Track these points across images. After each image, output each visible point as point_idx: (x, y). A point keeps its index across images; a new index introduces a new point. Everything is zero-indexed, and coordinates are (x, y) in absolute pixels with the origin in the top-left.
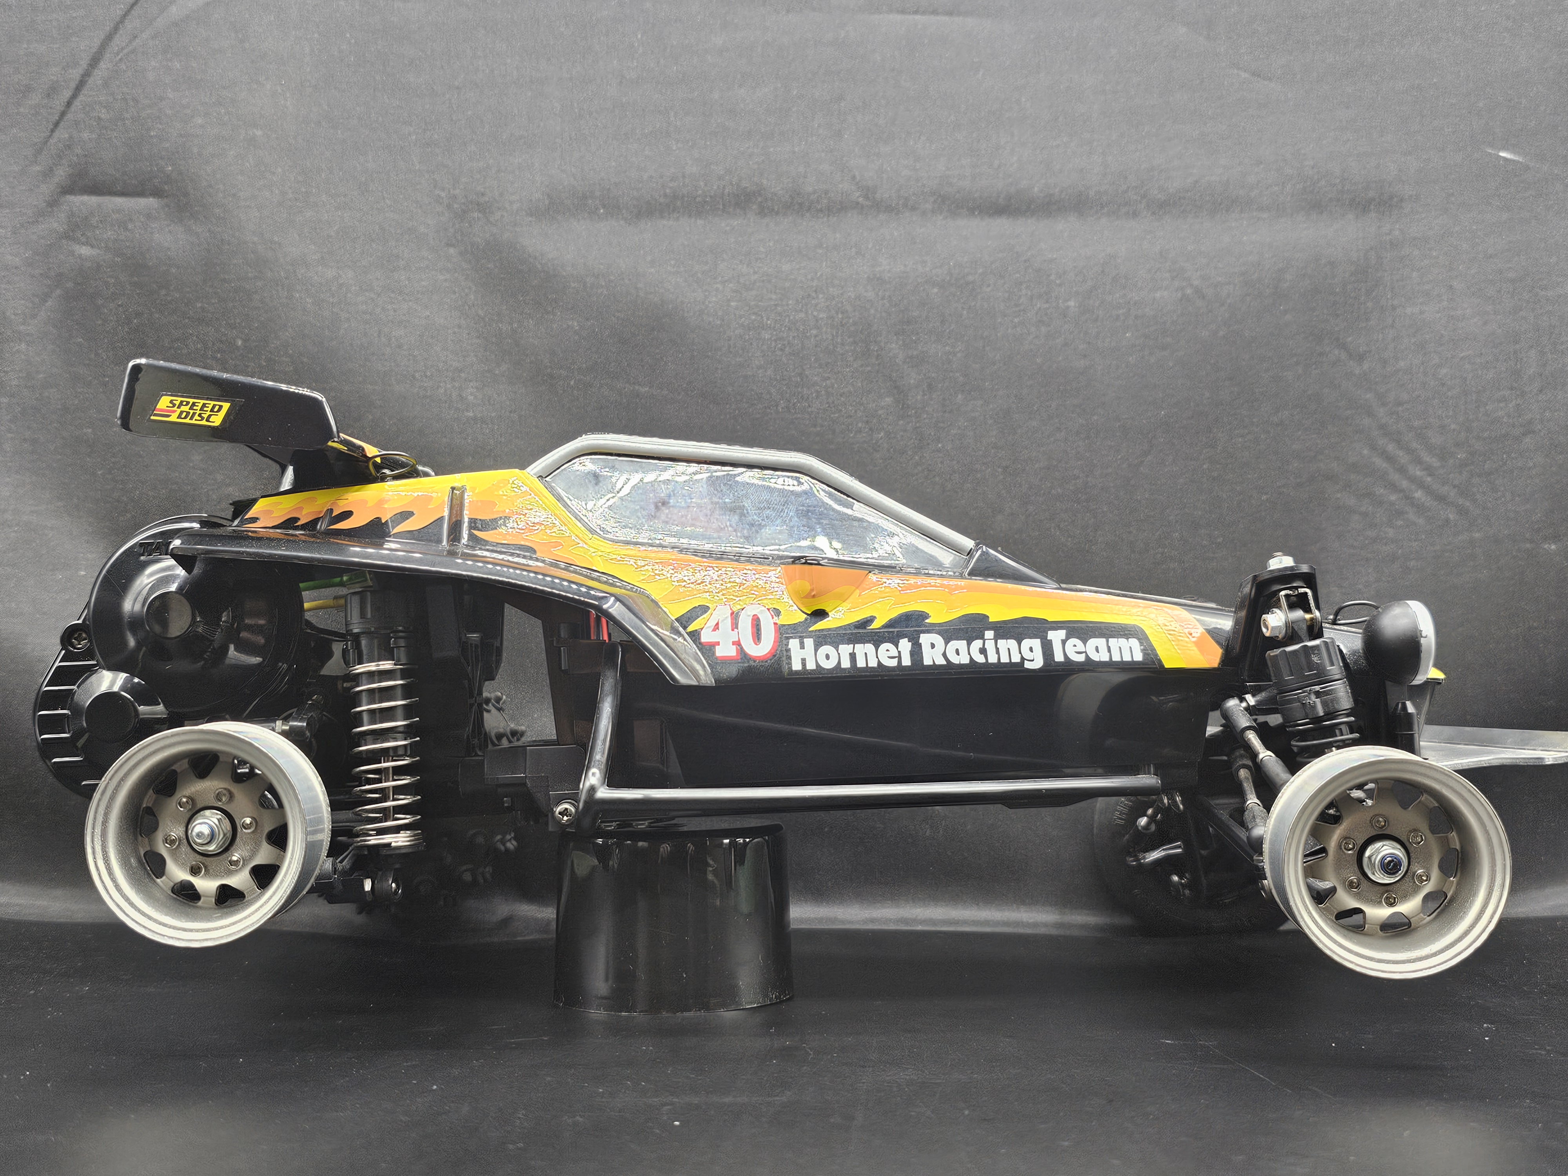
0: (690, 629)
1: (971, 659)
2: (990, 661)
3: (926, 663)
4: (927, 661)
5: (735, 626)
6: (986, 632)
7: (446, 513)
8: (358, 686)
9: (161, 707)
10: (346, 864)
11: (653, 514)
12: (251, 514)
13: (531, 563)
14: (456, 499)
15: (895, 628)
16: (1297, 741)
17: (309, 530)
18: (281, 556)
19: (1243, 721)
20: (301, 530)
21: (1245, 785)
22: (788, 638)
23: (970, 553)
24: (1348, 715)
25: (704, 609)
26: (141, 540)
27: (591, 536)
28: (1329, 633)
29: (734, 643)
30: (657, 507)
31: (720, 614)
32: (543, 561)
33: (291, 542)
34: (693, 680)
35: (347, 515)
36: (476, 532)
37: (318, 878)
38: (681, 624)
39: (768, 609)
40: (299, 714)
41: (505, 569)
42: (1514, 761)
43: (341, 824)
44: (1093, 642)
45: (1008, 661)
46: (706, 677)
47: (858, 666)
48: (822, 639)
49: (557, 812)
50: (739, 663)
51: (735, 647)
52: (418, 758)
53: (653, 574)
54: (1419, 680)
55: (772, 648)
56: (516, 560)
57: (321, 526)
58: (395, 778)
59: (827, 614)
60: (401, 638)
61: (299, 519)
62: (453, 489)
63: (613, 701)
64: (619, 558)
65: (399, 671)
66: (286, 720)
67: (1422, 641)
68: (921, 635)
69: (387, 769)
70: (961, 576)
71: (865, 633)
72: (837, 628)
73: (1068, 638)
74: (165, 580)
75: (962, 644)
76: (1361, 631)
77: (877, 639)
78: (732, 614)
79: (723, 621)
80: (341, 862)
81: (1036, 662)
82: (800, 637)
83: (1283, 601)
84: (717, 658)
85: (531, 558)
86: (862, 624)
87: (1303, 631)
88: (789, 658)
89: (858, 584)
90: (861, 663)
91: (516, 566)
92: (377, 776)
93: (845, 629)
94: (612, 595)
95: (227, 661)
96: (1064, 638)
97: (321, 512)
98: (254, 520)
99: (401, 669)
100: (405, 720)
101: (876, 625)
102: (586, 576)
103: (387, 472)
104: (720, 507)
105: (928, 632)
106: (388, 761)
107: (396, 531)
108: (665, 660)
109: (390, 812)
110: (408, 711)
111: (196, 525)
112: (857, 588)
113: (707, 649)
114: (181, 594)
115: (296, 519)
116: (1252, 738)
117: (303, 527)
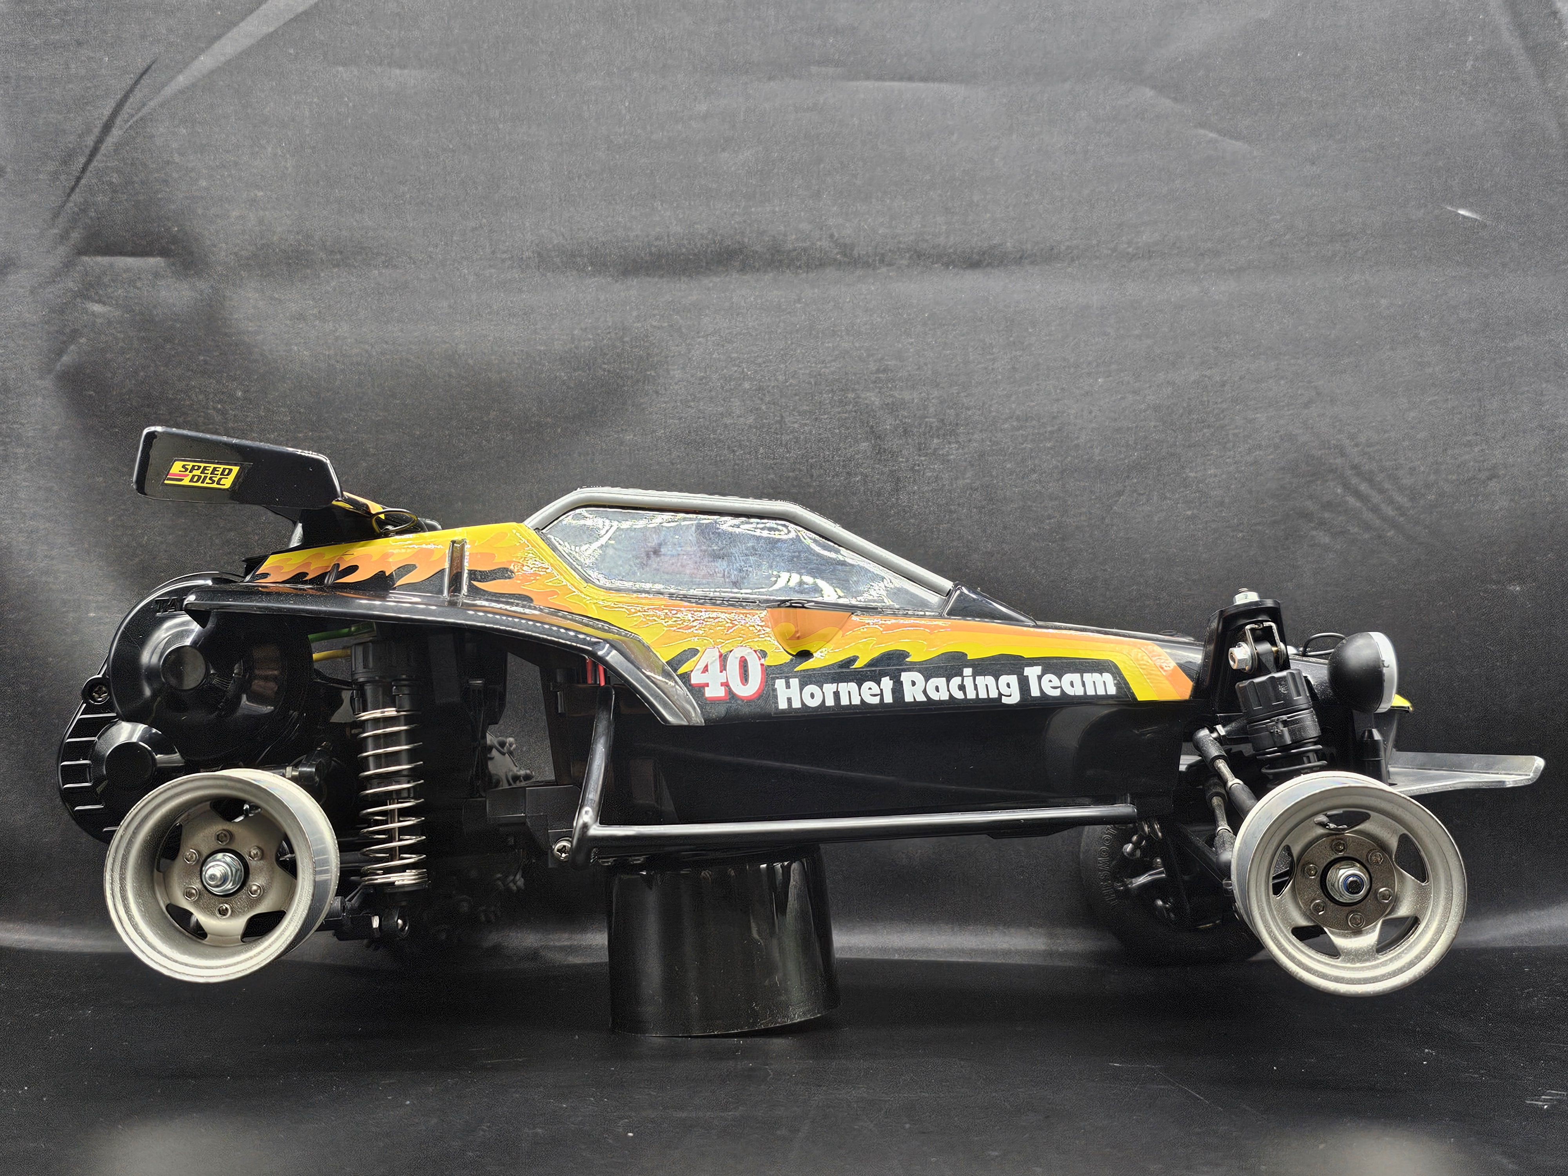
0: (680, 671)
1: (951, 695)
2: (969, 697)
3: (906, 700)
4: (908, 698)
5: (723, 668)
6: (965, 669)
7: (447, 566)
8: (365, 733)
9: (177, 756)
10: (354, 901)
11: (645, 562)
12: (261, 570)
13: (527, 611)
14: (457, 552)
15: (877, 667)
16: (1266, 769)
17: (317, 584)
18: (289, 610)
19: (1214, 751)
20: (310, 584)
21: (1217, 812)
22: (774, 679)
23: (949, 594)
24: (1315, 743)
25: (694, 652)
26: (158, 597)
27: (585, 584)
28: (1294, 665)
29: (722, 684)
30: (648, 556)
31: (710, 657)
32: (541, 610)
33: (299, 596)
34: (683, 720)
35: (353, 569)
36: (475, 583)
37: (329, 915)
38: (672, 667)
39: (755, 651)
40: (308, 760)
41: (504, 618)
42: (1477, 784)
43: (350, 865)
44: (1068, 677)
45: (986, 697)
46: (697, 719)
47: (842, 704)
48: (807, 679)
49: (556, 849)
50: (728, 703)
51: (723, 688)
52: (422, 800)
53: (644, 620)
54: (1384, 708)
55: (759, 689)
56: (514, 608)
57: (329, 580)
58: (401, 819)
59: (812, 654)
60: (405, 686)
61: (307, 574)
62: (454, 542)
63: (606, 741)
64: (612, 605)
65: (403, 717)
66: (296, 766)
67: (1385, 670)
68: (902, 674)
69: (393, 810)
70: (940, 616)
71: (848, 672)
72: (821, 668)
73: (1044, 673)
74: (181, 635)
75: (941, 682)
76: (1327, 661)
77: (859, 678)
78: (721, 656)
79: (712, 663)
80: (350, 900)
81: (1013, 697)
82: (786, 677)
83: (1249, 635)
84: (706, 699)
85: (530, 607)
86: (845, 663)
87: (1270, 662)
88: (776, 697)
89: (841, 626)
90: (845, 701)
91: (514, 615)
92: (384, 818)
93: (829, 669)
94: (606, 641)
95: (240, 712)
96: (1040, 674)
97: (328, 567)
98: (265, 575)
99: (404, 715)
100: (409, 763)
101: (858, 665)
102: (581, 623)
103: (390, 527)
104: (708, 554)
105: (909, 670)
106: (393, 804)
107: (398, 583)
108: (656, 701)
109: (396, 850)
110: (412, 756)
111: (209, 582)
112: (840, 629)
113: (697, 691)
114: (196, 648)
115: (306, 574)
116: (1223, 766)
117: (311, 581)
